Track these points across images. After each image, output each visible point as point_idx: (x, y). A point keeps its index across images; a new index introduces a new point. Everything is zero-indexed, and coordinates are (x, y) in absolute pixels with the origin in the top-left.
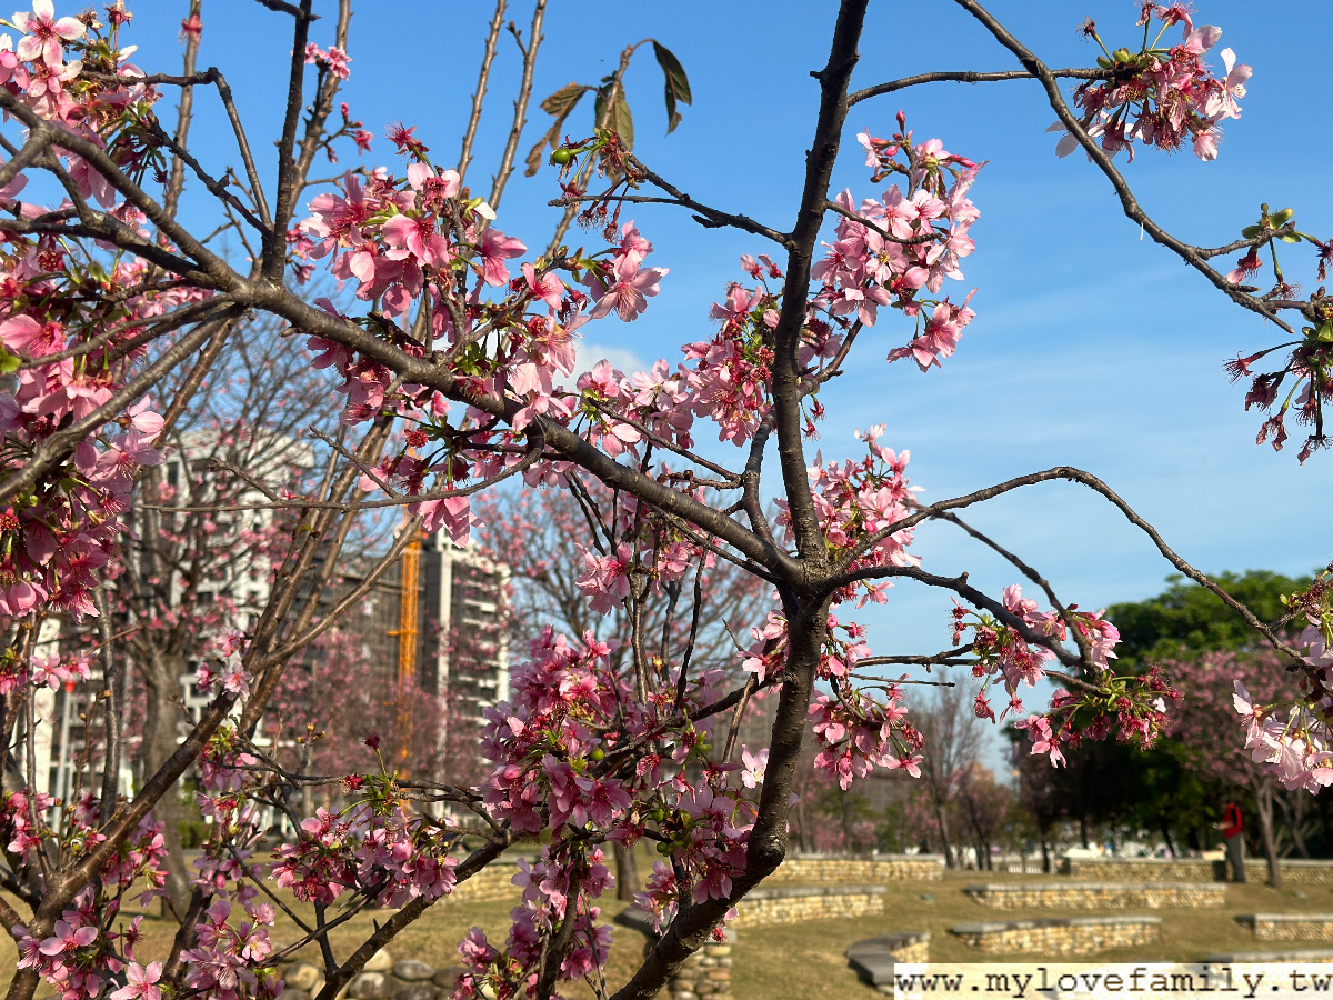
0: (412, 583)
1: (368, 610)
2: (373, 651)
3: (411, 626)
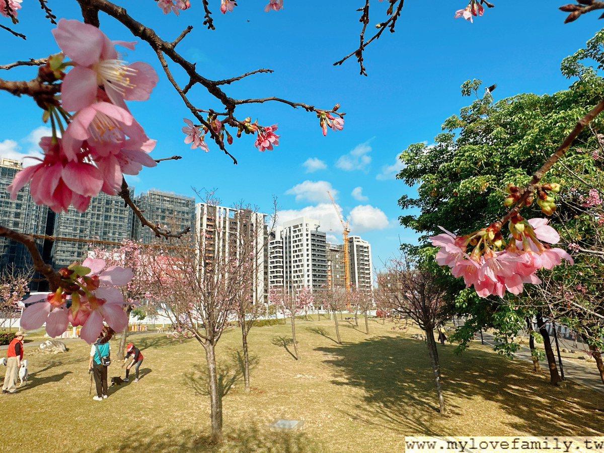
0: (347, 250)
1: (337, 257)
2: (339, 266)
3: (347, 259)
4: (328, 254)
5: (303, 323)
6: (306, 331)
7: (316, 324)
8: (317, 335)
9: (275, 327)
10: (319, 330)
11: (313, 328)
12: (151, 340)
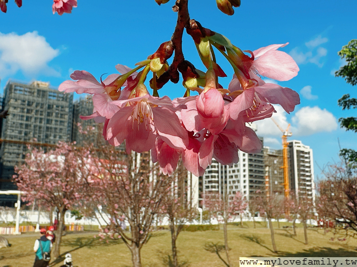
0: (286, 155)
1: (275, 162)
2: (277, 172)
3: (287, 165)
4: (266, 159)
5: (237, 230)
6: (239, 238)
7: (251, 232)
8: (252, 243)
9: (208, 232)
10: (254, 237)
11: (248, 235)
12: (86, 240)
